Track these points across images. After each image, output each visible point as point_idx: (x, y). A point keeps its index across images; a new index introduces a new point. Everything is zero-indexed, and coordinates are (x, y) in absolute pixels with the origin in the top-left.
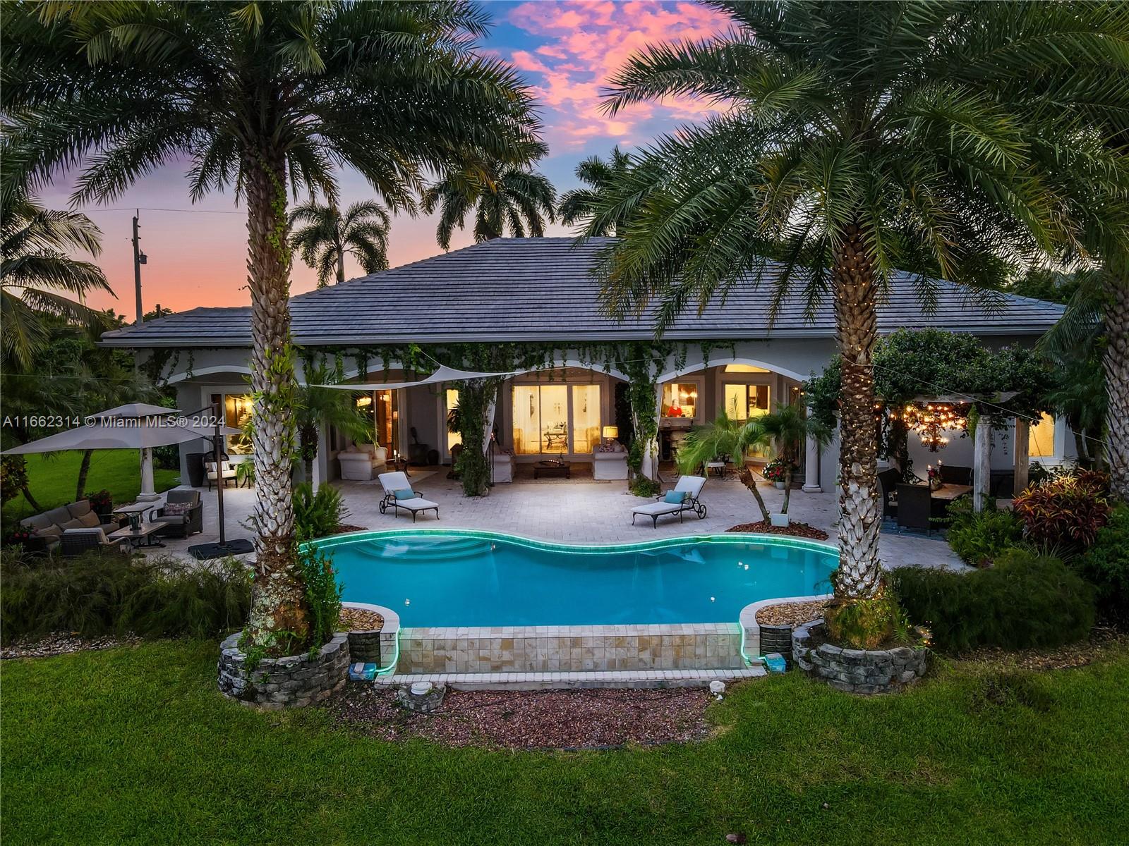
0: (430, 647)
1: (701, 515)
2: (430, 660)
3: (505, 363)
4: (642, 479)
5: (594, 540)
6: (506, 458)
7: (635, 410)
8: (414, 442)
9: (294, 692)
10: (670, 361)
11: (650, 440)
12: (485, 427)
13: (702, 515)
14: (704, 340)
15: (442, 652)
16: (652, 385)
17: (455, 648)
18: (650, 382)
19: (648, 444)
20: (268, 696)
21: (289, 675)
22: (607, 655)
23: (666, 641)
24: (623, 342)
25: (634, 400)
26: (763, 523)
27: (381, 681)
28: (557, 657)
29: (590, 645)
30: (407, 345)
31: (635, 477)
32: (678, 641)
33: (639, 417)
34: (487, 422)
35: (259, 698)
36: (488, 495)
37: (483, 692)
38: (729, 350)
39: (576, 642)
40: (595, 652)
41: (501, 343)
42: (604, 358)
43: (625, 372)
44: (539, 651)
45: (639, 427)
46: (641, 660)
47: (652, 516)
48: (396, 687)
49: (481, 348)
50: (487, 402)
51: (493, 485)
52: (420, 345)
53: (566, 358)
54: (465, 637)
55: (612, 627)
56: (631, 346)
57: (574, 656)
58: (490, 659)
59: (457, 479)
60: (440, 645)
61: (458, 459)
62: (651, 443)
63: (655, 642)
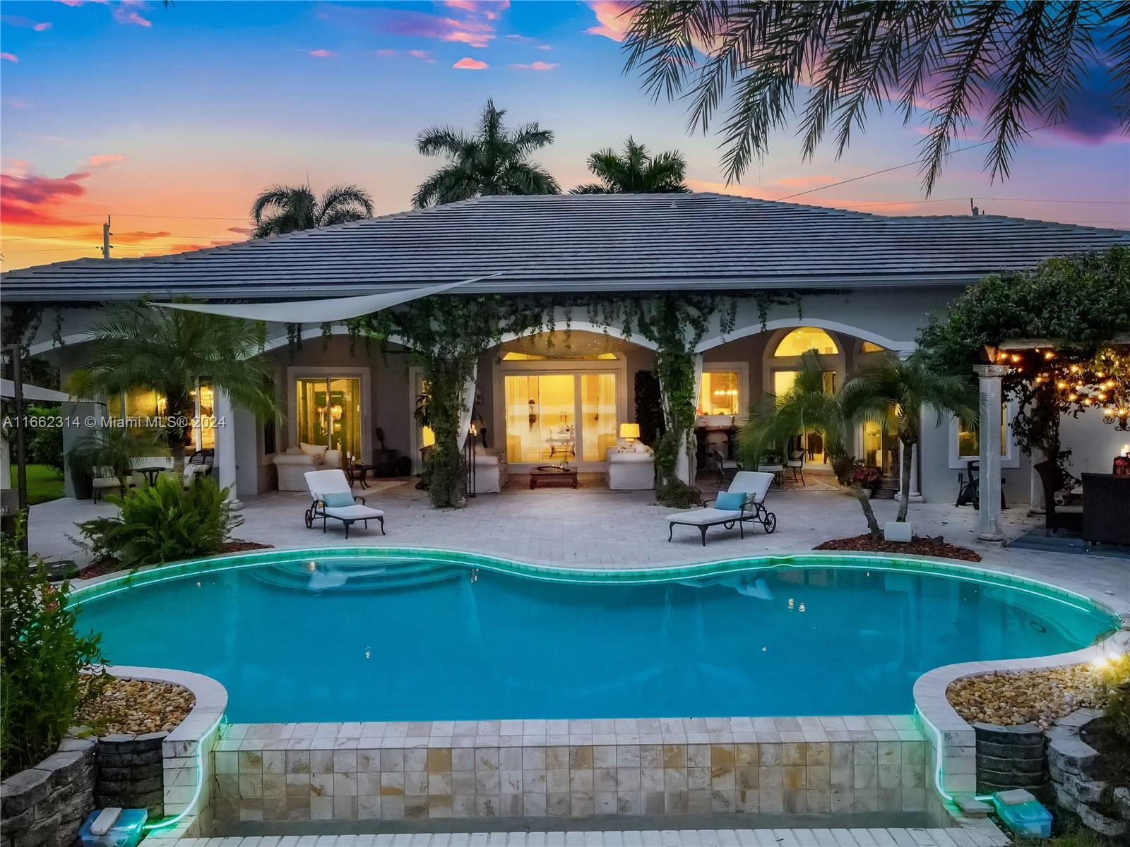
0: (278, 766)
1: (769, 526)
2: (278, 794)
3: (488, 327)
4: (676, 485)
5: (613, 562)
6: (494, 460)
7: (665, 389)
8: (380, 447)
10: (714, 321)
11: (685, 430)
12: (461, 413)
13: (770, 529)
14: (761, 290)
15: (303, 778)
16: (689, 355)
17: (329, 769)
18: (687, 350)
19: (684, 436)
22: (647, 783)
23: (769, 754)
24: (648, 294)
25: (664, 376)
26: (869, 537)
28: (541, 787)
29: (611, 761)
31: (665, 482)
32: (794, 754)
33: (672, 399)
34: (464, 406)
36: (465, 506)
38: (794, 308)
39: (581, 755)
40: (622, 776)
41: (481, 295)
42: (623, 317)
43: (651, 338)
44: (504, 774)
45: (671, 413)
46: (716, 795)
47: (699, 526)
49: (454, 302)
50: (464, 379)
51: (473, 495)
53: (570, 315)
54: (352, 745)
55: (655, 722)
56: (660, 298)
57: (577, 785)
58: (402, 792)
60: (298, 762)
62: (688, 434)
63: (746, 756)
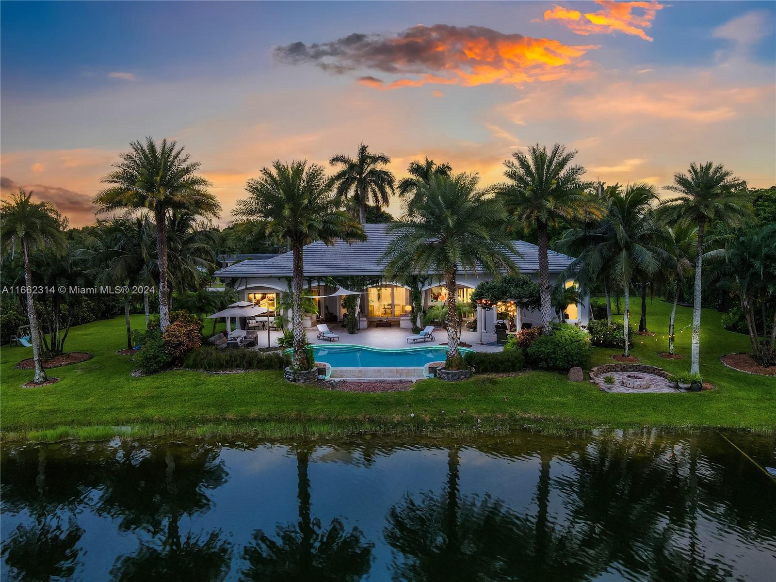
2: (339, 375)
3: (363, 283)
4: (417, 327)
6: (365, 319)
7: (414, 301)
9: (305, 380)
10: (426, 283)
11: (419, 312)
13: (432, 340)
15: (342, 374)
18: (420, 291)
20: (299, 380)
21: (304, 376)
23: (404, 371)
27: (326, 379)
30: (327, 276)
31: (413, 326)
32: (407, 371)
34: (357, 305)
35: (297, 381)
36: (357, 333)
37: (353, 382)
43: (410, 286)
47: (413, 340)
48: (330, 381)
51: (359, 330)
52: (332, 277)
56: (411, 277)
59: (345, 328)
60: (342, 372)
61: (346, 319)
63: (401, 371)
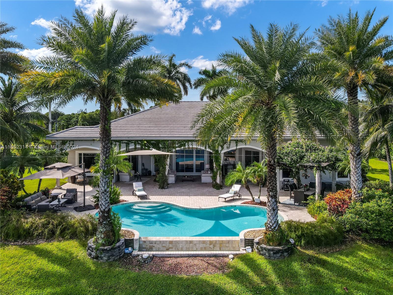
0: (148, 243)
2: (148, 247)
4: (216, 184)
6: (173, 175)
7: (214, 162)
8: (143, 168)
9: (109, 257)
10: (226, 146)
12: (166, 166)
14: (236, 140)
15: (152, 245)
17: (155, 243)
19: (218, 172)
20: (102, 258)
21: (108, 252)
22: (200, 246)
23: (218, 242)
25: (214, 158)
26: (252, 201)
27: (134, 254)
28: (185, 246)
30: (143, 140)
32: (221, 242)
33: (216, 164)
35: (99, 258)
37: (163, 257)
38: (244, 143)
39: (191, 242)
40: (197, 245)
42: (205, 145)
43: (211, 149)
44: (180, 245)
45: (215, 167)
46: (210, 248)
48: (138, 255)
50: (167, 158)
51: (168, 186)
52: (146, 141)
53: (193, 145)
54: (159, 240)
57: (190, 246)
58: (166, 247)
59: (157, 183)
61: (158, 176)
